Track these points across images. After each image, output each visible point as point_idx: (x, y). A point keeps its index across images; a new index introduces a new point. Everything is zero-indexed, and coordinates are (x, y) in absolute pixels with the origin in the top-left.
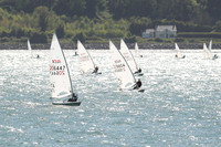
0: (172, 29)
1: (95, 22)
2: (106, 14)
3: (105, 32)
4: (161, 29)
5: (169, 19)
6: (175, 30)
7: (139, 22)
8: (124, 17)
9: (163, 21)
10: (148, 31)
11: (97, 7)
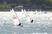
0: (22, 6)
1: (2, 5)
2: (5, 3)
3: (5, 7)
4: (19, 6)
5: (21, 4)
6: (23, 7)
7: (14, 5)
8: (10, 4)
9: (20, 4)
10: (16, 7)
11: (3, 1)
